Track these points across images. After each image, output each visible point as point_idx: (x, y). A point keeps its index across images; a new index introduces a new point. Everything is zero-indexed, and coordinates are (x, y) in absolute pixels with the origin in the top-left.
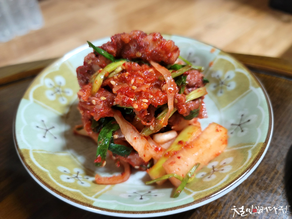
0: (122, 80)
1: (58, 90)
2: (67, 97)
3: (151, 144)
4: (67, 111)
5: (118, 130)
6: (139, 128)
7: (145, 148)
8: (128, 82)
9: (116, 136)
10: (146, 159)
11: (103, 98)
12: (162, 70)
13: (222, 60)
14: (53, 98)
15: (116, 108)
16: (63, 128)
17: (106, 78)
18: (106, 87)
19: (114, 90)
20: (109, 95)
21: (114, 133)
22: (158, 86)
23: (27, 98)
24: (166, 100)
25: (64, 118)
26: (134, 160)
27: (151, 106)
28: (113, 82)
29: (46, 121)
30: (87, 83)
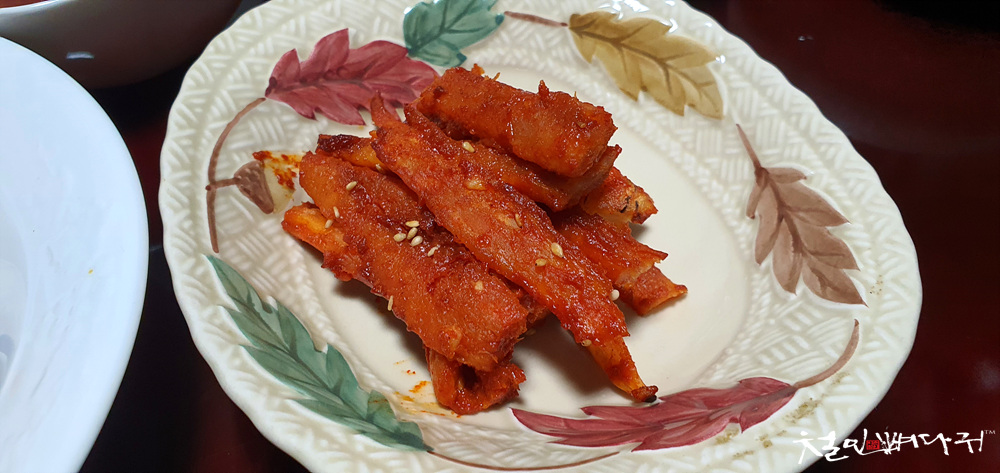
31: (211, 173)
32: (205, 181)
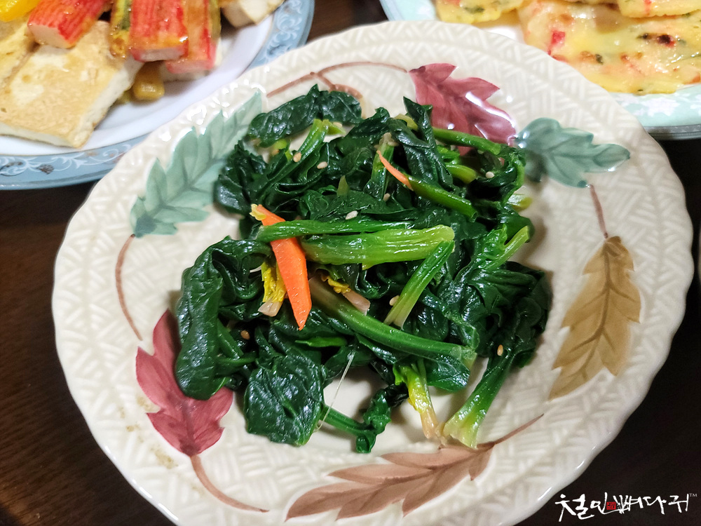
31: (326, 70)
32: (317, 69)
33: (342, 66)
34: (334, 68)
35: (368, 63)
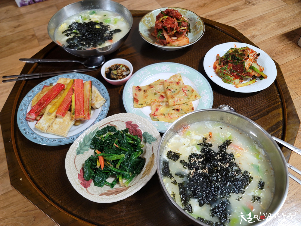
0: (166, 21)
1: (149, 22)
2: (151, 25)
3: (170, 38)
4: (150, 28)
5: (163, 32)
6: (168, 33)
7: (168, 38)
8: (167, 21)
9: (162, 34)
10: (168, 42)
11: (161, 24)
12: (176, 20)
13: (199, 21)
14: (147, 24)
15: (163, 27)
16: (149, 33)
17: (163, 19)
18: (162, 22)
19: (164, 23)
20: (162, 23)
21: (162, 33)
22: (174, 24)
23: (141, 22)
24: (174, 27)
25: (149, 30)
26: (165, 42)
27: (170, 28)
28: (164, 21)
29: (145, 29)
30: (158, 20)
33: (113, 121)
34: (111, 122)
35: (117, 121)
